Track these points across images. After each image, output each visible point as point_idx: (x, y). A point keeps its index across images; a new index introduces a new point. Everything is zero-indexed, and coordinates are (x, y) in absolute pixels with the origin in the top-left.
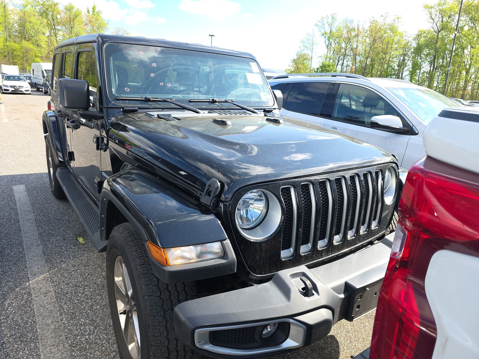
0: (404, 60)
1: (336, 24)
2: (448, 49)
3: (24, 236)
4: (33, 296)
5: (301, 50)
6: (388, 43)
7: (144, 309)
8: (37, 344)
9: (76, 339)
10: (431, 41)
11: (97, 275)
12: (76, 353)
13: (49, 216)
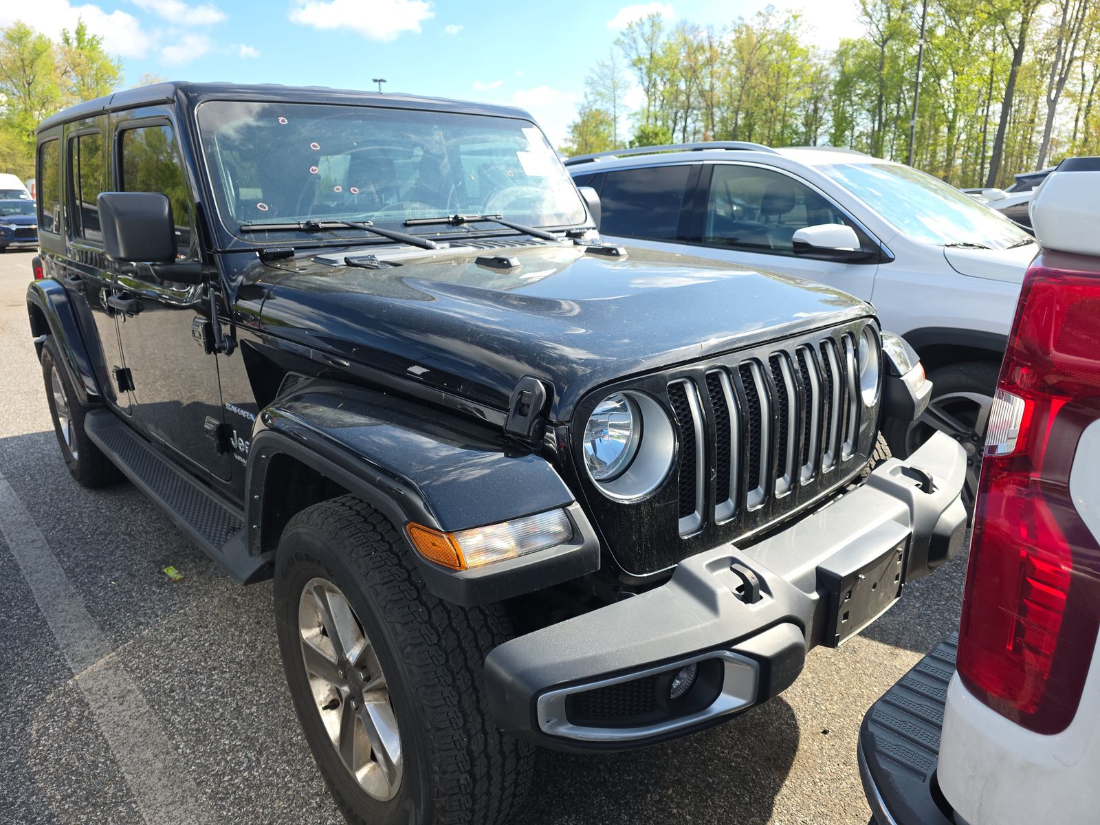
0: (816, 110)
1: (663, 38)
2: (906, 79)
3: (31, 580)
4: (93, 706)
5: (589, 102)
6: (778, 73)
7: (407, 673)
8: (134, 805)
9: (221, 782)
10: (870, 65)
11: (232, 643)
12: (229, 811)
13: (79, 530)
